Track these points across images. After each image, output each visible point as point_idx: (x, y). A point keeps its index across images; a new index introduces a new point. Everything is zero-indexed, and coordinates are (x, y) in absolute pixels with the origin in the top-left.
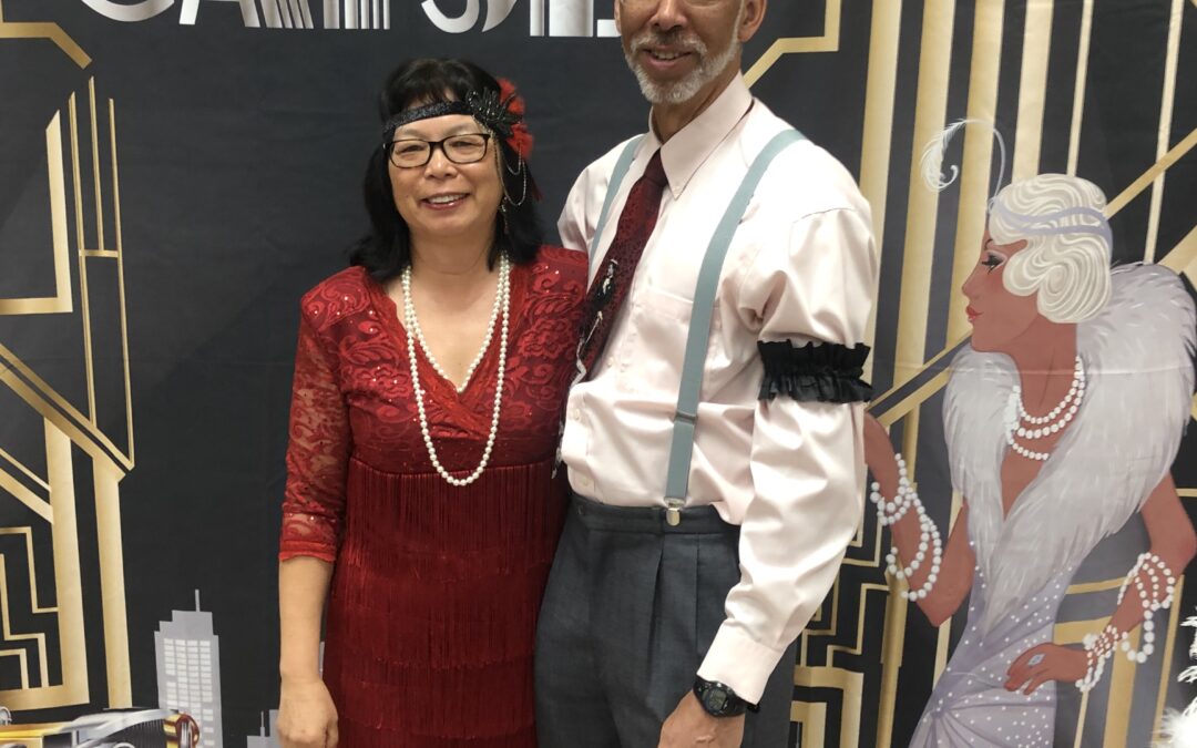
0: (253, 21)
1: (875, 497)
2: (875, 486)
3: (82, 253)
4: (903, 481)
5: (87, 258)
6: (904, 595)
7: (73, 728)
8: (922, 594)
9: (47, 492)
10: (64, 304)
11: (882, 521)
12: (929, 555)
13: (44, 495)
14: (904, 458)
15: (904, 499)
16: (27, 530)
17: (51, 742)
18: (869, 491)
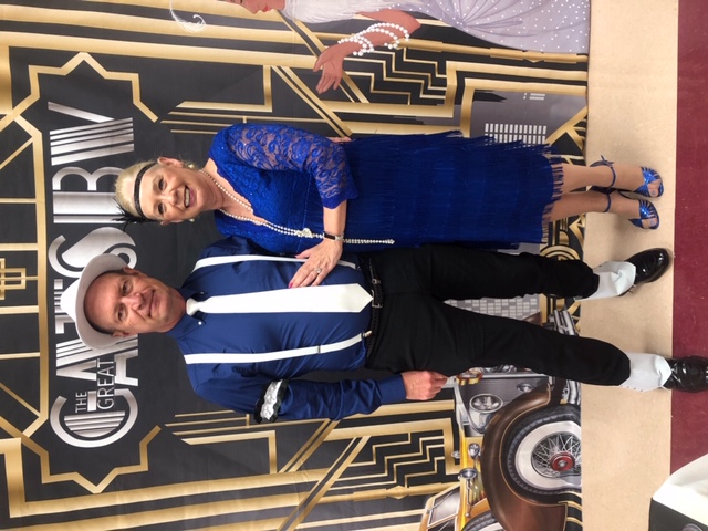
1: (360, 54)
2: (355, 54)
3: (248, 427)
4: (351, 40)
5: (250, 425)
6: (407, 40)
7: (462, 425)
8: (405, 31)
9: (357, 439)
10: (272, 434)
11: (372, 50)
12: (386, 28)
14: (340, 40)
15: (360, 40)
16: (374, 447)
17: (468, 434)
18: (357, 56)
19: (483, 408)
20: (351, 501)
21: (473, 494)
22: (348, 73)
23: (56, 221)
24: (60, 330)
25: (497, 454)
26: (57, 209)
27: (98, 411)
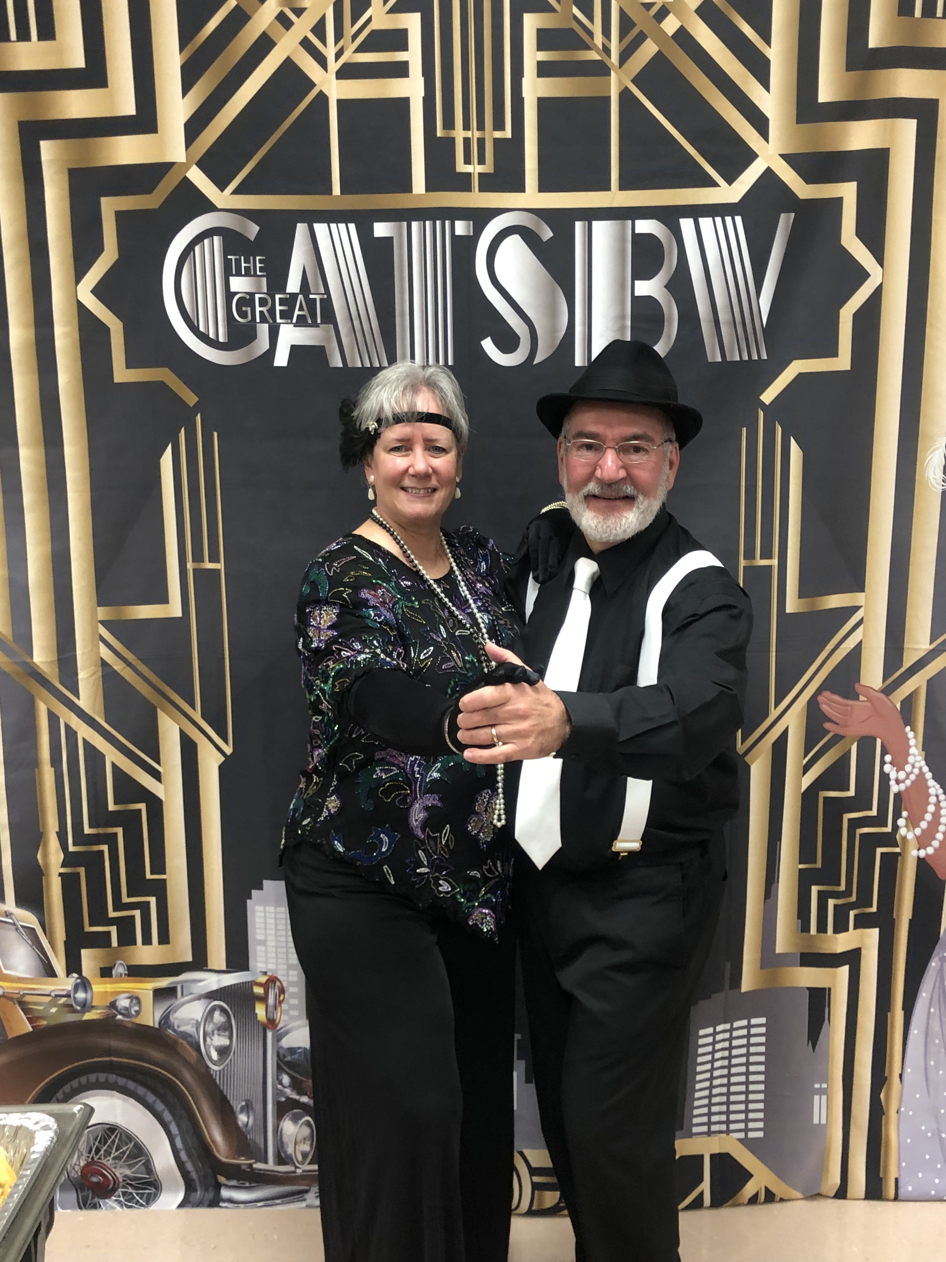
0: (337, 362)
1: (887, 768)
2: (888, 758)
3: (190, 566)
4: (913, 750)
5: (194, 570)
6: (914, 853)
7: (178, 983)
8: (930, 850)
9: (159, 773)
10: (174, 609)
11: (894, 788)
12: (937, 817)
13: (157, 776)
14: (912, 730)
15: (913, 766)
16: (142, 806)
17: (160, 994)
18: (883, 763)
19: (210, 1028)
20: (36, 763)
21: (40, 1004)
22: (854, 748)
23: (579, 226)
24: (381, 230)
25: (118, 1053)
26: (600, 228)
27: (229, 295)
